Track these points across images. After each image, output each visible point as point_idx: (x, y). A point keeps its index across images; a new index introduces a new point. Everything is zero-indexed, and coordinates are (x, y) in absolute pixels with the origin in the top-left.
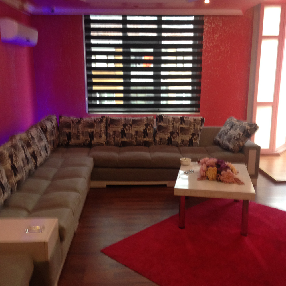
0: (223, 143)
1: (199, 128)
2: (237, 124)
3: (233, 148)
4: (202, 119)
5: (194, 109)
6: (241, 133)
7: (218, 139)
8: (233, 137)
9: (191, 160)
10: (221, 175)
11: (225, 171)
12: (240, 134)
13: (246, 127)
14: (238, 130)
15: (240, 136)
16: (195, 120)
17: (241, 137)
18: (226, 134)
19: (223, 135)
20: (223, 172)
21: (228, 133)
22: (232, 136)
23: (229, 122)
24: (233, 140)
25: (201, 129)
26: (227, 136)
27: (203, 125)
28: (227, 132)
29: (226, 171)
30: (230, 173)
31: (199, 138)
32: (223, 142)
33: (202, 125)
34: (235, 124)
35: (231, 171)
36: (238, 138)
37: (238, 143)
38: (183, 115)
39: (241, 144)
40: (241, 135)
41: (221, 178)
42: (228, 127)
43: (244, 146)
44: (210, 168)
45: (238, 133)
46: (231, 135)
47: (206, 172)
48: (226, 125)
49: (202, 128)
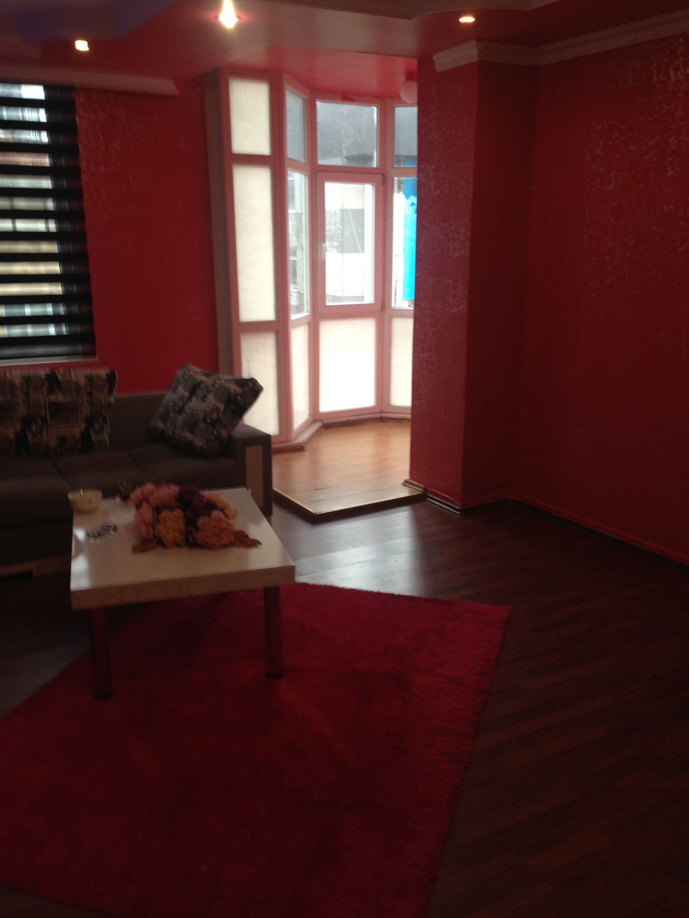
0: (176, 437)
1: (104, 402)
2: (204, 382)
3: (205, 447)
4: (108, 375)
5: (80, 348)
6: (222, 406)
7: (161, 425)
8: (201, 417)
9: (100, 494)
10: (197, 529)
11: (207, 518)
12: (217, 409)
13: (232, 390)
14: (211, 397)
15: (218, 414)
16: (90, 379)
17: (221, 416)
18: (181, 410)
19: (172, 414)
20: (202, 521)
21: (186, 408)
22: (198, 414)
23: (183, 377)
24: (202, 425)
25: (110, 404)
26: (184, 416)
27: (115, 393)
28: (183, 407)
29: (209, 515)
30: (219, 521)
31: (107, 429)
32: (176, 432)
33: (110, 392)
34: (201, 383)
35: (221, 513)
36: (214, 419)
37: (215, 432)
38: (54, 367)
39: (224, 433)
40: (222, 410)
41: (199, 536)
42: (182, 391)
43: (231, 439)
44: (165, 513)
45: (212, 407)
46: (195, 412)
47: (153, 528)
48: (176, 388)
49: (112, 399)
